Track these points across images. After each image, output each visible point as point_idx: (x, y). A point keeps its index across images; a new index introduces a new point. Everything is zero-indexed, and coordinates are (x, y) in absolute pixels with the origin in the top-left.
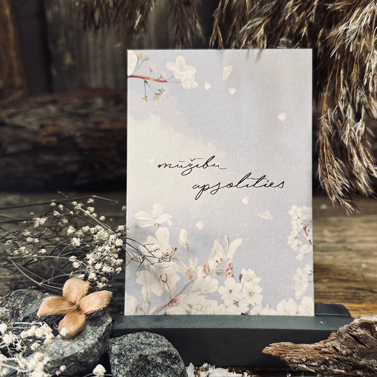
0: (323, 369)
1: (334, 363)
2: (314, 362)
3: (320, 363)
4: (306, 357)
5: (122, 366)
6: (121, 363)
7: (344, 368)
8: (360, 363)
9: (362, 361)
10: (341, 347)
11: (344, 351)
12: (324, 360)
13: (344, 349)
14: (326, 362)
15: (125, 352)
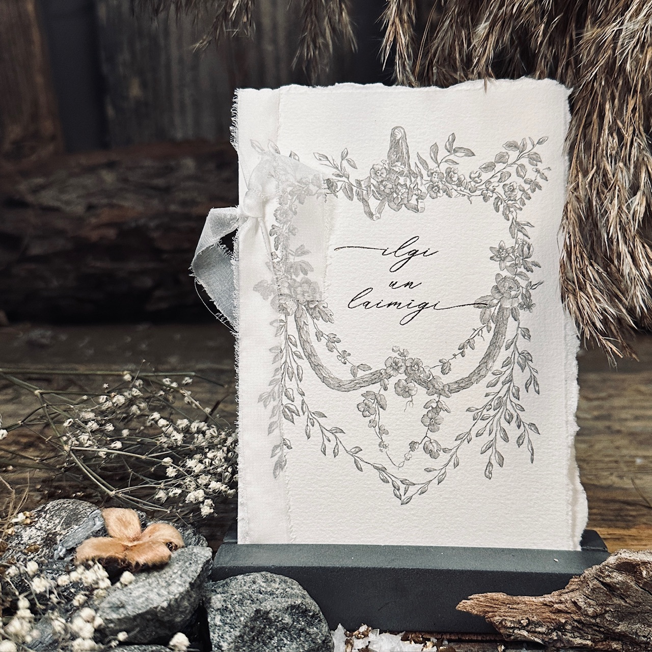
0: (556, 638)
1: (574, 629)
2: (541, 626)
3: (551, 629)
4: (527, 619)
5: (227, 628)
6: (226, 624)
7: (590, 638)
8: (617, 630)
9: (619, 627)
10: (586, 603)
11: (590, 609)
12: (557, 624)
13: (590, 605)
14: (560, 627)
15: (233, 606)
